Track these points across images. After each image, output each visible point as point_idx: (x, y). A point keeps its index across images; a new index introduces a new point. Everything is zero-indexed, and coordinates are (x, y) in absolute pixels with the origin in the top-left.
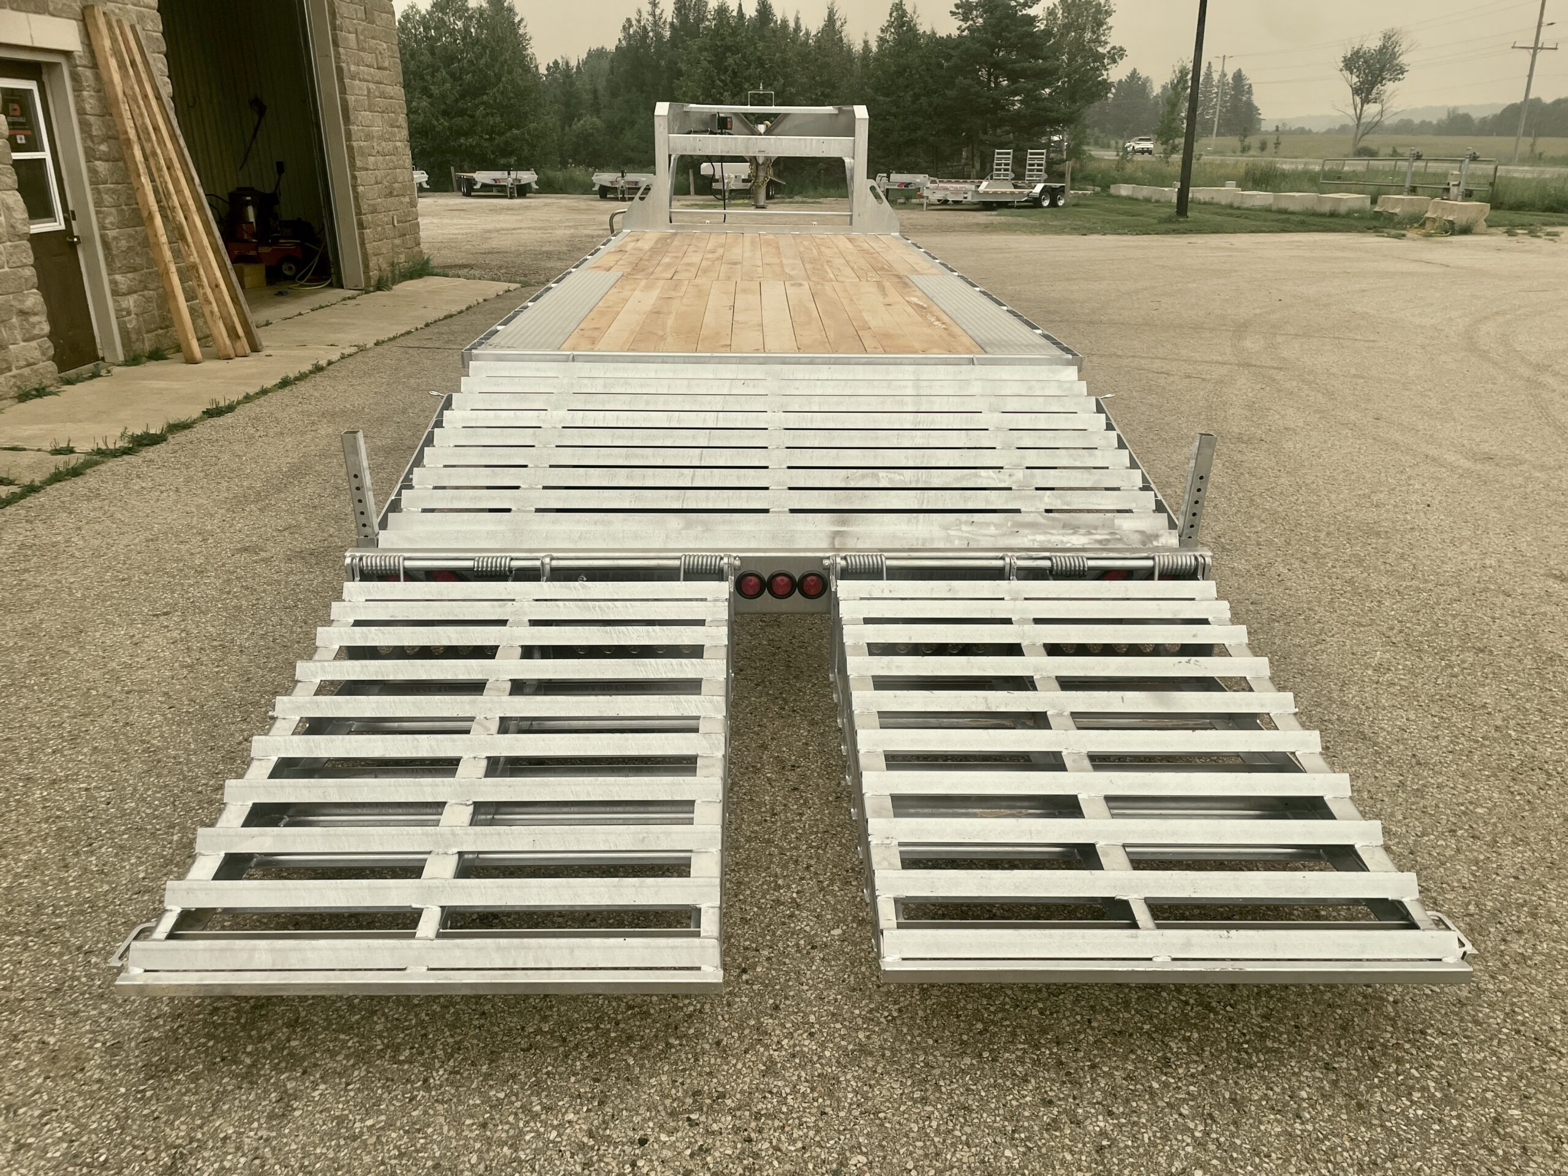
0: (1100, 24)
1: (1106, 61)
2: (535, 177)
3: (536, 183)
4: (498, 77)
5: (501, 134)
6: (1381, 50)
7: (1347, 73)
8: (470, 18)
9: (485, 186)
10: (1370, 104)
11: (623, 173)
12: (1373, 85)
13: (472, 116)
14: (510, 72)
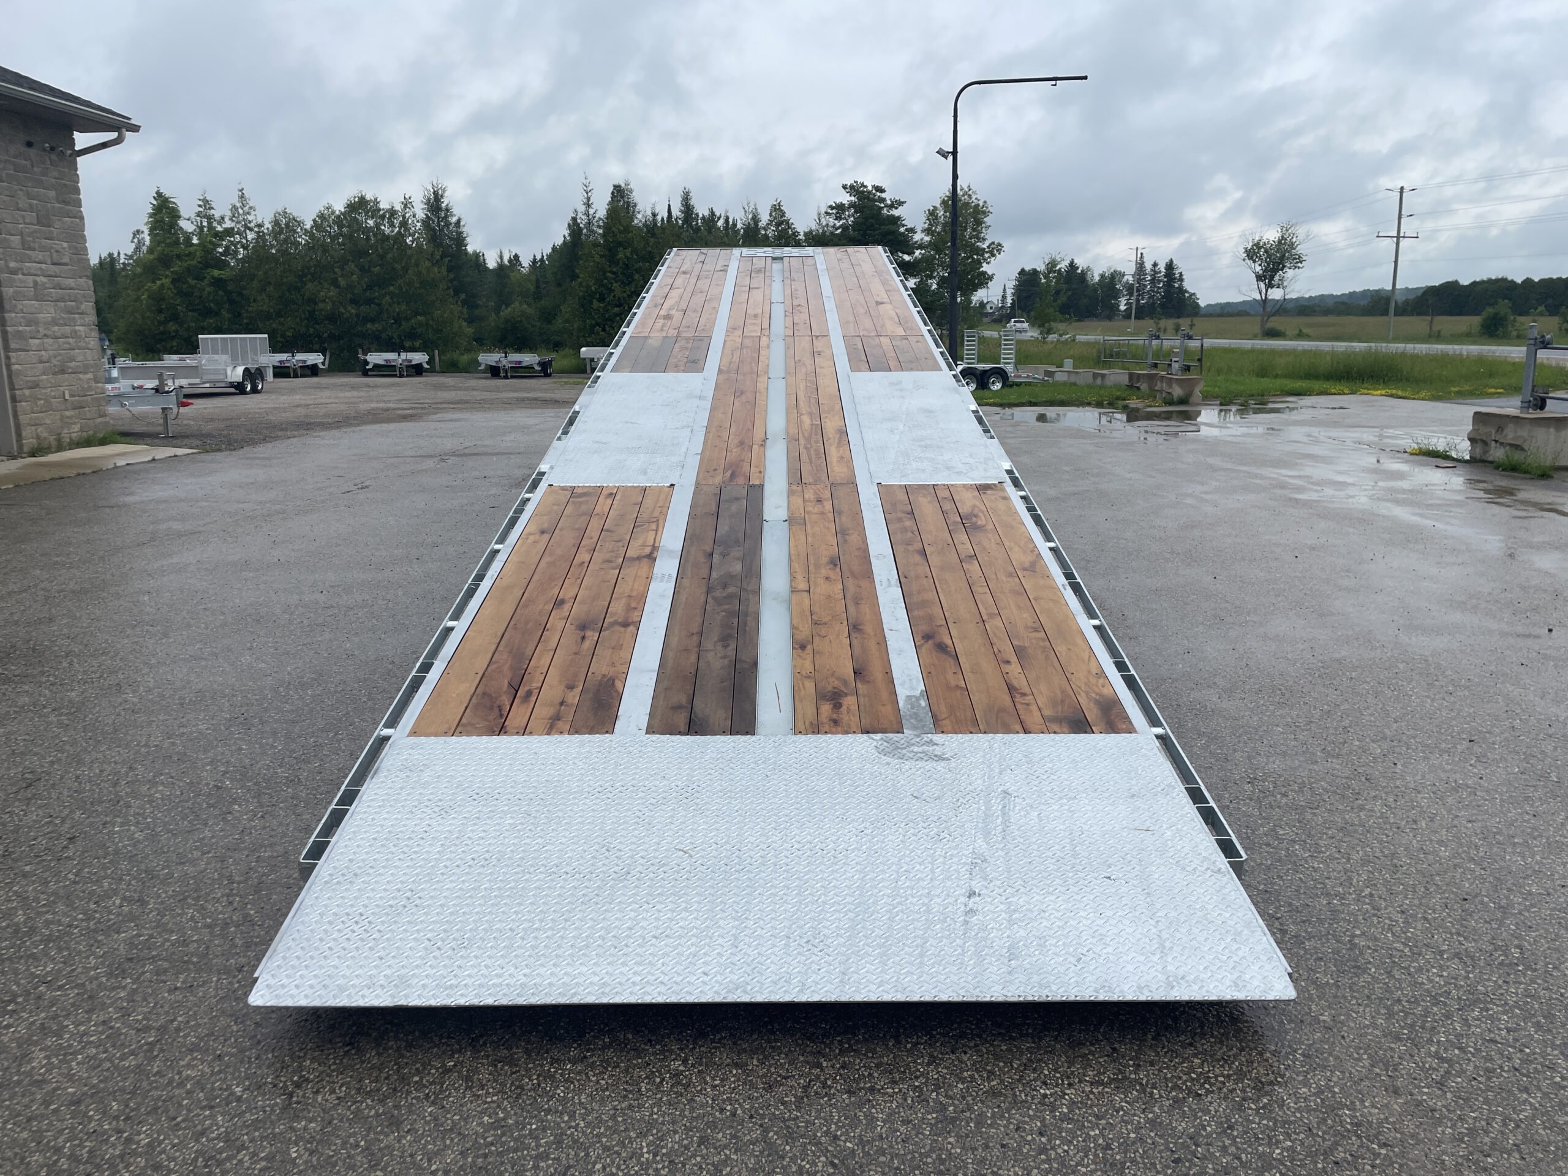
0: (979, 223)
1: (987, 255)
2: (427, 358)
3: (428, 363)
4: (406, 269)
5: (407, 319)
6: (1280, 241)
7: (1250, 262)
8: (383, 217)
9: (377, 367)
10: (1274, 289)
11: (506, 353)
12: (1275, 271)
13: (379, 305)
14: (417, 265)
